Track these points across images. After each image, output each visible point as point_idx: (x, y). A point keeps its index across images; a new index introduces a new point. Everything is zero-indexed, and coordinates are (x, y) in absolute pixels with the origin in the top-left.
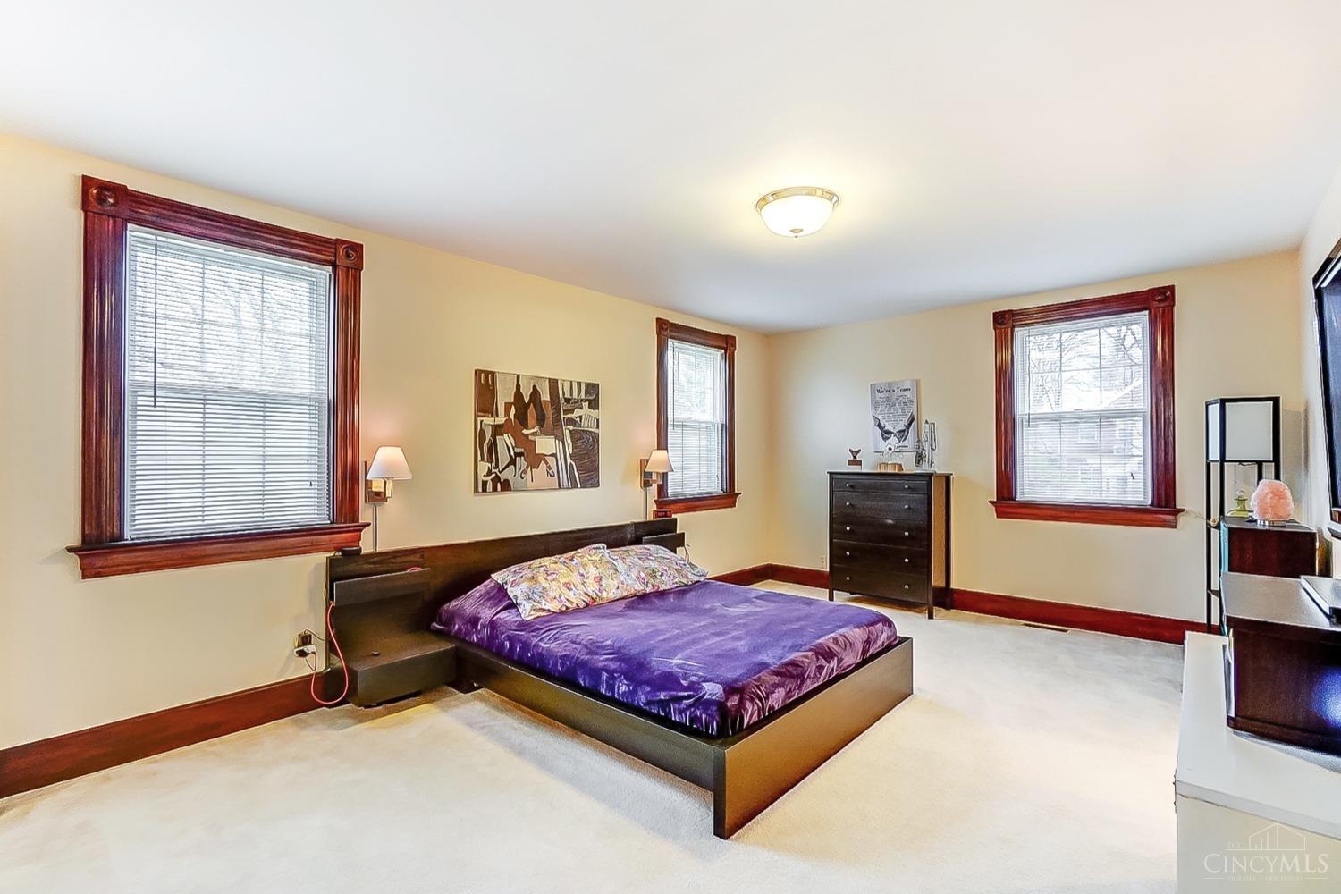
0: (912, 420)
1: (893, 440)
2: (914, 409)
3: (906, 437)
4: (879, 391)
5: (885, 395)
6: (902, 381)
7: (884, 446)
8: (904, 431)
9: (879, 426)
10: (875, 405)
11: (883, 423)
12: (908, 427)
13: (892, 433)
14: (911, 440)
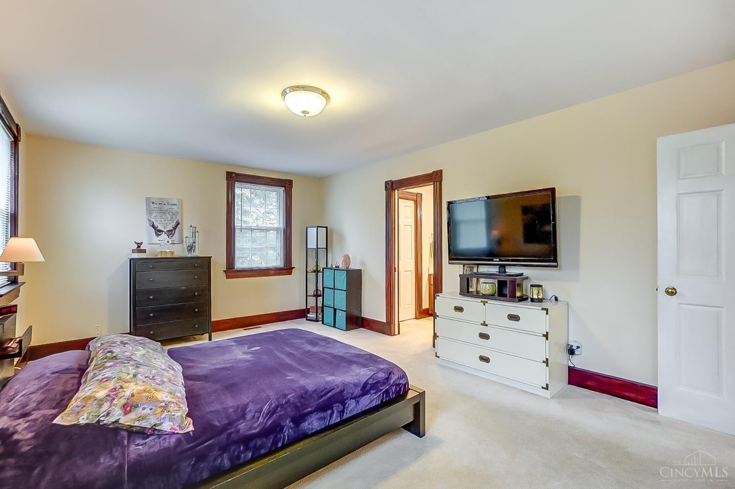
0: (178, 224)
1: (164, 236)
2: (179, 218)
3: (174, 234)
4: (153, 203)
5: (157, 207)
6: (172, 199)
7: (156, 239)
8: (172, 231)
9: (153, 226)
10: (150, 212)
11: (156, 224)
12: (175, 228)
13: (163, 231)
14: (176, 237)
